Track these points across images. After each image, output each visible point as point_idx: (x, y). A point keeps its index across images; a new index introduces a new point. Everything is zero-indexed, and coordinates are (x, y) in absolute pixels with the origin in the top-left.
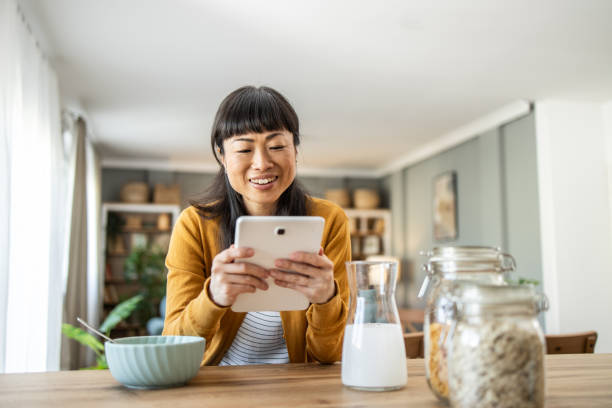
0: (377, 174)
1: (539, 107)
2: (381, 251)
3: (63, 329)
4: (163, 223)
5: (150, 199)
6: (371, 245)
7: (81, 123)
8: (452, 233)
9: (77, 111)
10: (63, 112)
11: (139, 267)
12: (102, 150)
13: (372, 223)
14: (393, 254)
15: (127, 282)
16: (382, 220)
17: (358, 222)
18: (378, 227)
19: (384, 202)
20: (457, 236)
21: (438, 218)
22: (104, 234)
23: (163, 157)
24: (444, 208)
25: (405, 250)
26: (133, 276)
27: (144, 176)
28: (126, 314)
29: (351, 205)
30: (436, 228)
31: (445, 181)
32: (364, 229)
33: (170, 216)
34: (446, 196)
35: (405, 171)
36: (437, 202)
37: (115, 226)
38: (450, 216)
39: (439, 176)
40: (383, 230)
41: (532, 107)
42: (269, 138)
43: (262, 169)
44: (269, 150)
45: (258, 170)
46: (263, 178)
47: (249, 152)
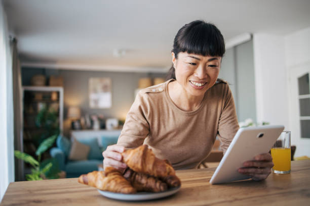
4: (54, 97)
5: (47, 84)
7: (15, 42)
11: (43, 120)
23: (54, 61)
27: (43, 71)
33: (58, 93)
37: (29, 98)
42: (210, 60)
43: (200, 78)
44: (207, 66)
45: (197, 77)
46: (199, 83)
47: (195, 64)
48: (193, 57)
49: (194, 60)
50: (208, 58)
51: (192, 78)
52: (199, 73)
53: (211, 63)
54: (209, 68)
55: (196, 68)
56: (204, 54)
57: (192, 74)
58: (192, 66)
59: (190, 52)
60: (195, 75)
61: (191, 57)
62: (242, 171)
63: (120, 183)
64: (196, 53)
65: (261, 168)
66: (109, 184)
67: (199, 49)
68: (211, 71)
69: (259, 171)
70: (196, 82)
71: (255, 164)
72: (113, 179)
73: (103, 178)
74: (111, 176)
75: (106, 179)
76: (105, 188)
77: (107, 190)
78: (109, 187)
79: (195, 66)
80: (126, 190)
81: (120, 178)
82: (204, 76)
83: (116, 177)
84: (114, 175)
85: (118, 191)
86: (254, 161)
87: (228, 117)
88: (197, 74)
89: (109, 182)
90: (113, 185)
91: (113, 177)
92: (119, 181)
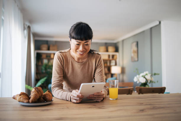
0: (115, 42)
1: (162, 23)
2: (116, 64)
3: (25, 86)
4: (52, 56)
5: (49, 49)
6: (113, 63)
7: (29, 27)
8: (136, 59)
9: (28, 24)
10: (24, 24)
11: (46, 69)
12: (35, 35)
13: (113, 56)
14: (119, 65)
15: (42, 73)
16: (116, 55)
17: (109, 56)
18: (115, 57)
19: (117, 50)
20: (138, 60)
21: (133, 55)
22: (36, 59)
24: (134, 52)
25: (123, 64)
26: (44, 71)
27: (47, 42)
28: (43, 82)
29: (107, 51)
30: (132, 58)
31: (135, 44)
32: (111, 58)
34: (135, 48)
35: (123, 41)
36: (132, 50)
38: (136, 54)
39: (133, 43)
40: (116, 58)
41: (160, 23)
42: (85, 42)
47: (79, 45)
48: (78, 42)
49: (78, 43)
50: (84, 42)
52: (81, 48)
53: (86, 44)
54: (85, 46)
55: (80, 46)
56: (82, 40)
59: (76, 39)
60: (79, 49)
61: (77, 41)
64: (78, 40)
66: (20, 99)
68: (86, 47)
70: (80, 52)
72: (22, 97)
81: (25, 97)
85: (23, 101)
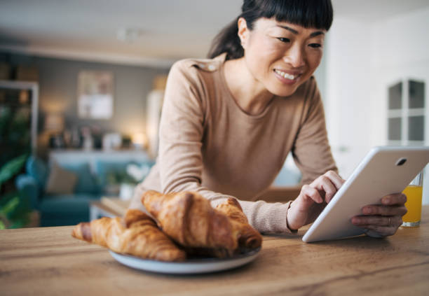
42: (313, 35)
43: (295, 66)
44: (306, 46)
45: (290, 64)
46: (290, 73)
47: (287, 41)
48: (286, 28)
49: (287, 32)
50: (310, 31)
51: (278, 66)
52: (293, 56)
53: (313, 41)
54: (308, 49)
55: (288, 48)
57: (279, 57)
58: (282, 44)
60: (286, 60)
61: (282, 27)
62: (359, 221)
63: (156, 240)
65: (388, 216)
66: (133, 243)
67: (299, 13)
69: (385, 221)
70: (286, 72)
71: (381, 211)
72: (142, 233)
73: (123, 230)
74: (137, 228)
75: (128, 233)
76: (126, 250)
77: (130, 254)
78: (132, 248)
79: (288, 44)
80: (167, 254)
82: (301, 63)
83: (147, 230)
84: (143, 225)
85: (151, 255)
86: (379, 205)
87: (314, 134)
88: (289, 58)
89: (134, 238)
90: (140, 245)
91: (142, 229)
92: (153, 236)
